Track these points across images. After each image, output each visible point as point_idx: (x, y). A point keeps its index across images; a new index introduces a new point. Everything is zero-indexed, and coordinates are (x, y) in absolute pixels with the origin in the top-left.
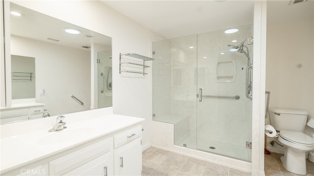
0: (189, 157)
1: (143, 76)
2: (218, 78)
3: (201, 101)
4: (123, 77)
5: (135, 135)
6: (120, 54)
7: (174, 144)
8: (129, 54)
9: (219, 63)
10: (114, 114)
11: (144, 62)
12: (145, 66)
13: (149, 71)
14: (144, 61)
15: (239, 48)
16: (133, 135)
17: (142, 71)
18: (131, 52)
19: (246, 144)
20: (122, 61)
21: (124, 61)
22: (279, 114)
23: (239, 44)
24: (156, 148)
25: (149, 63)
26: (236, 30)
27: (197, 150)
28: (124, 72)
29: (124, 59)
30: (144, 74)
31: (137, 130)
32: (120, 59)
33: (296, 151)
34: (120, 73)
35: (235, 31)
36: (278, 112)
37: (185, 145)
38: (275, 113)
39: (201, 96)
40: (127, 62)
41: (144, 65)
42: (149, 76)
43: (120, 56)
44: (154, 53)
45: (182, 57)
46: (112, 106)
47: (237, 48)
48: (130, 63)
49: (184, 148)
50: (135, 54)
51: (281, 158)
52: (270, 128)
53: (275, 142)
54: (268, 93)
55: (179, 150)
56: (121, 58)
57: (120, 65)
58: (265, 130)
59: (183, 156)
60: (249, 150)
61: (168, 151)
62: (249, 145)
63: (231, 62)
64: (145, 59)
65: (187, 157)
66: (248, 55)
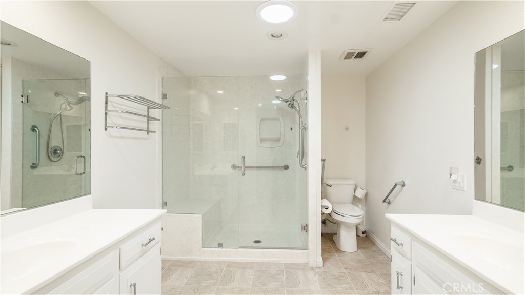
0: (229, 262)
1: (147, 136)
2: (262, 140)
3: (244, 174)
4: (112, 137)
5: (154, 239)
6: (107, 93)
7: (203, 247)
8: (127, 96)
9: (262, 120)
10: (94, 208)
11: (148, 112)
12: (149, 119)
13: (156, 126)
14: (148, 109)
15: (289, 102)
16: (151, 240)
17: (145, 126)
18: (132, 93)
19: (302, 228)
20: (109, 108)
21: (114, 107)
22: (330, 186)
23: (288, 97)
24: (169, 261)
25: (156, 113)
26: (284, 78)
27: (240, 248)
28: (115, 129)
29: (114, 105)
30: (148, 131)
31: (155, 232)
32: (106, 103)
33: (347, 225)
34: (106, 129)
35: (282, 78)
36: (329, 183)
37: (220, 245)
38: (327, 185)
39: (245, 167)
40: (122, 110)
41: (148, 117)
42: (157, 137)
43: (106, 98)
44: (164, 96)
45: (205, 105)
46: (90, 194)
47: (286, 102)
48: (127, 112)
49: (220, 249)
50: (140, 97)
51: (334, 237)
52: (326, 203)
53: (327, 219)
54: (323, 160)
55: (213, 255)
56: (109, 103)
57: (106, 114)
58: (322, 206)
59: (219, 263)
60: (306, 233)
61: (192, 262)
62: (305, 228)
63: (278, 119)
64: (150, 104)
65: (224, 262)
66: (299, 111)
